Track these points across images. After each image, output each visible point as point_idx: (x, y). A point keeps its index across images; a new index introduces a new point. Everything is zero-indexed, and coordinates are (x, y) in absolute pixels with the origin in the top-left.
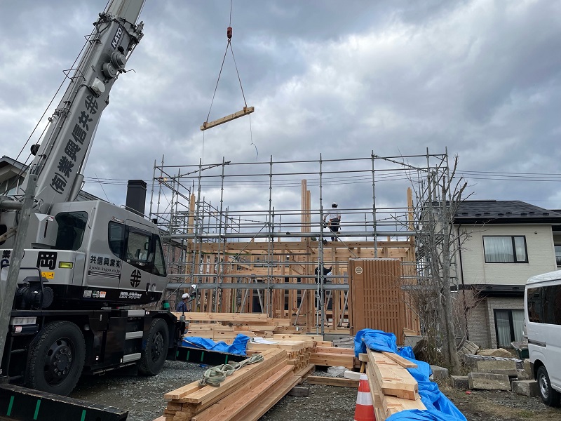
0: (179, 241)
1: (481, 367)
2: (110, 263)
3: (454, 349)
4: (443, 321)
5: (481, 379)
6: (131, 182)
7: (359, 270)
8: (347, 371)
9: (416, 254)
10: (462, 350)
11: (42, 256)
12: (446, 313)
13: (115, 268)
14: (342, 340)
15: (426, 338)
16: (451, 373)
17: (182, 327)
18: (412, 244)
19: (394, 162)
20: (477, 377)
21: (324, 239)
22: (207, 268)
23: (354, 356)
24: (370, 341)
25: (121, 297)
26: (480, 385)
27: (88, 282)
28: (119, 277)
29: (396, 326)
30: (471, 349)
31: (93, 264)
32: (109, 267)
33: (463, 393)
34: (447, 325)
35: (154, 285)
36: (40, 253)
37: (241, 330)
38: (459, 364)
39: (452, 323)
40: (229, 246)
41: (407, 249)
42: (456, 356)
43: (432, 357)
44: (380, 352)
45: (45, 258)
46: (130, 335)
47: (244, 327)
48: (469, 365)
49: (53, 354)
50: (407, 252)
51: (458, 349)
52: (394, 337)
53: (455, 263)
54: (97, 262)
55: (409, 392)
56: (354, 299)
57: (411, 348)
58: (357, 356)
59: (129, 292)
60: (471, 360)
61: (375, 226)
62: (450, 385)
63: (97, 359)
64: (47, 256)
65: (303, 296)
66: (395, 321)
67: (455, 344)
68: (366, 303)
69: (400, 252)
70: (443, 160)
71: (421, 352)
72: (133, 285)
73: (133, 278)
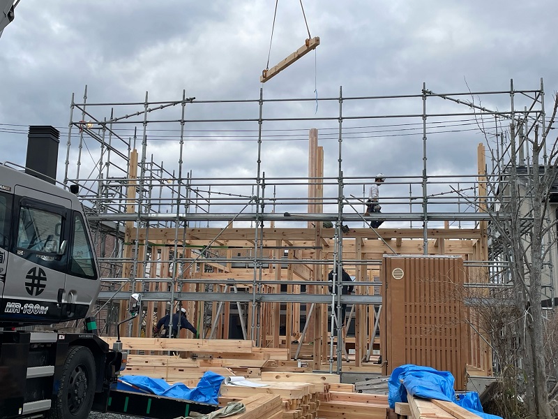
0: (112, 225)
3: (544, 397)
4: (529, 353)
6: (34, 130)
7: (398, 274)
9: (489, 249)
10: (557, 399)
12: (533, 341)
14: (369, 382)
15: (501, 379)
17: (117, 359)
18: (482, 234)
19: (458, 101)
21: (344, 224)
22: (156, 268)
23: (388, 406)
24: (414, 384)
25: (7, 311)
28: (4, 279)
29: (454, 361)
34: (534, 360)
37: (211, 365)
39: (541, 357)
41: (474, 241)
42: (547, 407)
43: (509, 408)
44: (428, 399)
46: (33, 372)
47: (216, 361)
50: (475, 247)
51: (550, 398)
52: (451, 377)
53: (550, 264)
56: (389, 319)
57: (476, 395)
58: (393, 407)
59: (23, 303)
61: (425, 204)
65: (310, 313)
66: (454, 352)
67: (546, 390)
68: (408, 325)
69: (463, 246)
70: (536, 100)
71: (493, 402)
72: (31, 292)
73: (30, 281)
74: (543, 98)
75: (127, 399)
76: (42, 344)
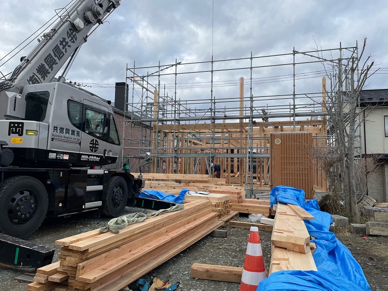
0: (148, 124)
1: (378, 217)
2: (70, 132)
3: (355, 203)
4: (346, 180)
5: (376, 227)
6: (117, 84)
8: (264, 218)
9: (328, 131)
10: (362, 203)
11: (12, 125)
12: (349, 173)
13: (75, 137)
14: (262, 194)
15: (331, 193)
16: (351, 221)
17: (139, 183)
18: (324, 122)
19: (312, 56)
20: (373, 225)
21: (254, 120)
23: (270, 206)
24: (281, 195)
25: (82, 159)
26: (376, 232)
27: (52, 147)
28: (80, 144)
29: (307, 184)
30: (369, 203)
31: (55, 133)
32: (70, 135)
33: (360, 238)
34: (349, 183)
35: (111, 151)
36: (11, 123)
37: (189, 186)
38: (358, 214)
39: (354, 182)
40: (183, 127)
41: (320, 126)
42: (356, 208)
43: (335, 208)
44: (286, 204)
45: (14, 126)
46: (90, 188)
47: (191, 184)
48: (367, 215)
49: (16, 202)
50: (320, 129)
51: (358, 203)
52: (303, 192)
53: (360, 136)
54: (59, 131)
55: (299, 246)
56: (273, 164)
57: (316, 201)
58: (272, 206)
59: (89, 155)
60: (369, 211)
61: (294, 108)
62: (350, 231)
63: (60, 205)
64: (16, 125)
65: (236, 164)
66: (307, 180)
67: (356, 199)
68: (283, 167)
69: (314, 129)
70: (354, 52)
71: (326, 205)
72: (92, 151)
73: (92, 145)
74: (357, 51)
75: (143, 201)
76: (97, 175)
